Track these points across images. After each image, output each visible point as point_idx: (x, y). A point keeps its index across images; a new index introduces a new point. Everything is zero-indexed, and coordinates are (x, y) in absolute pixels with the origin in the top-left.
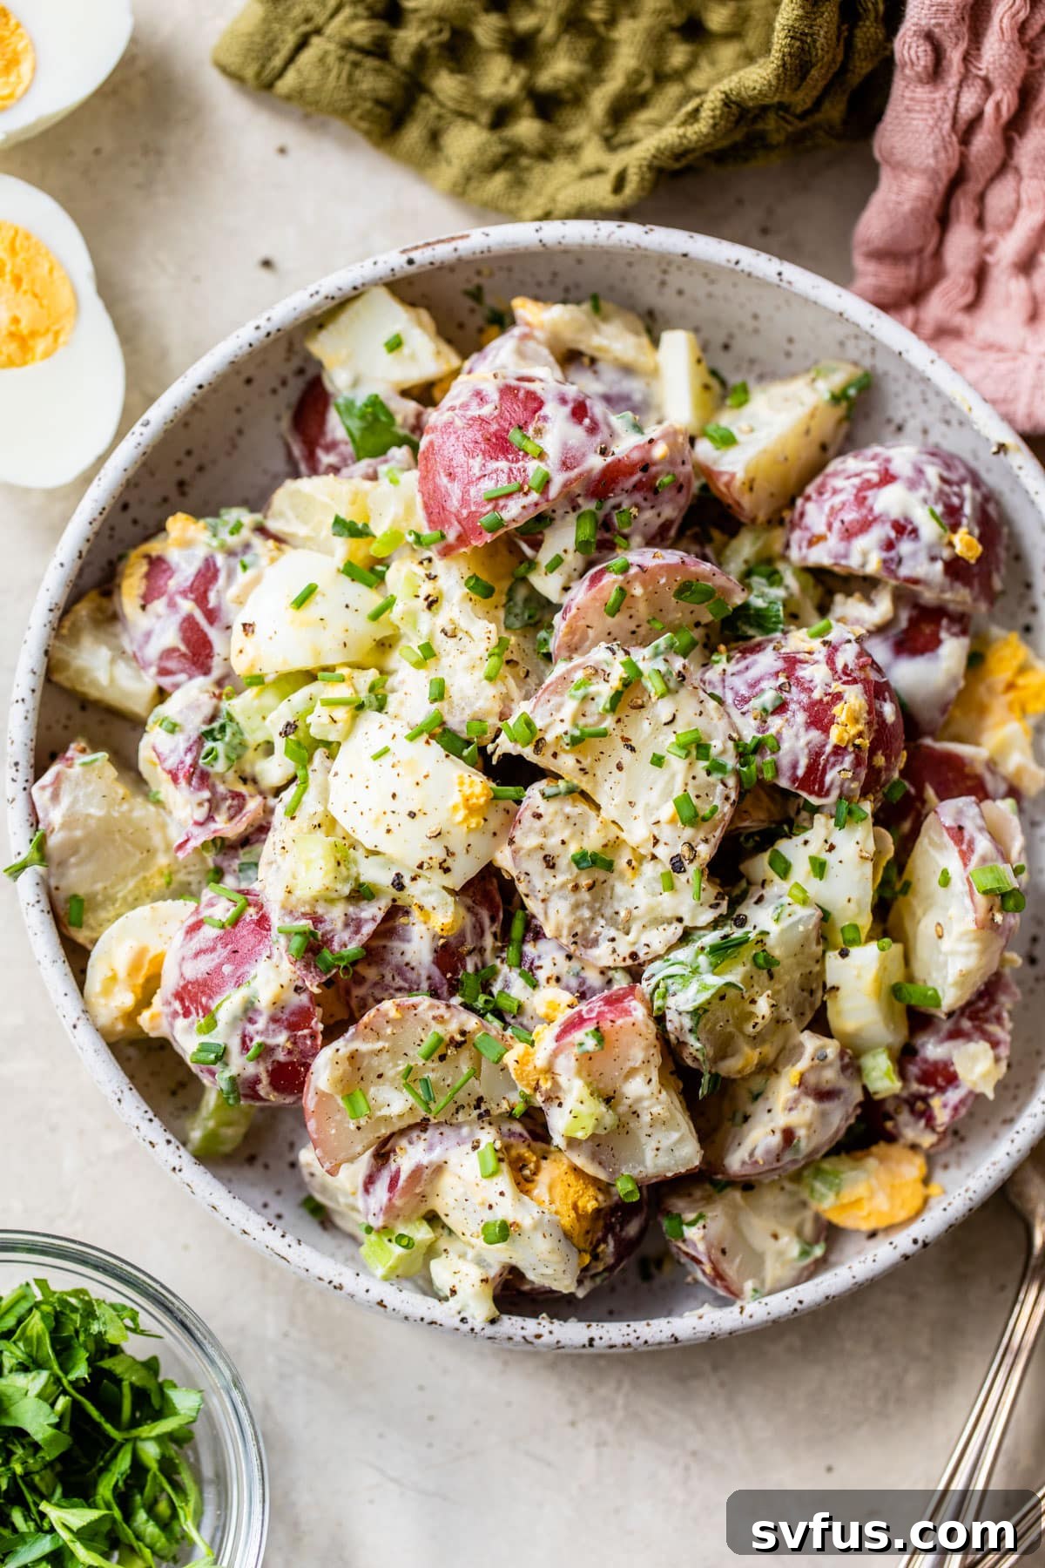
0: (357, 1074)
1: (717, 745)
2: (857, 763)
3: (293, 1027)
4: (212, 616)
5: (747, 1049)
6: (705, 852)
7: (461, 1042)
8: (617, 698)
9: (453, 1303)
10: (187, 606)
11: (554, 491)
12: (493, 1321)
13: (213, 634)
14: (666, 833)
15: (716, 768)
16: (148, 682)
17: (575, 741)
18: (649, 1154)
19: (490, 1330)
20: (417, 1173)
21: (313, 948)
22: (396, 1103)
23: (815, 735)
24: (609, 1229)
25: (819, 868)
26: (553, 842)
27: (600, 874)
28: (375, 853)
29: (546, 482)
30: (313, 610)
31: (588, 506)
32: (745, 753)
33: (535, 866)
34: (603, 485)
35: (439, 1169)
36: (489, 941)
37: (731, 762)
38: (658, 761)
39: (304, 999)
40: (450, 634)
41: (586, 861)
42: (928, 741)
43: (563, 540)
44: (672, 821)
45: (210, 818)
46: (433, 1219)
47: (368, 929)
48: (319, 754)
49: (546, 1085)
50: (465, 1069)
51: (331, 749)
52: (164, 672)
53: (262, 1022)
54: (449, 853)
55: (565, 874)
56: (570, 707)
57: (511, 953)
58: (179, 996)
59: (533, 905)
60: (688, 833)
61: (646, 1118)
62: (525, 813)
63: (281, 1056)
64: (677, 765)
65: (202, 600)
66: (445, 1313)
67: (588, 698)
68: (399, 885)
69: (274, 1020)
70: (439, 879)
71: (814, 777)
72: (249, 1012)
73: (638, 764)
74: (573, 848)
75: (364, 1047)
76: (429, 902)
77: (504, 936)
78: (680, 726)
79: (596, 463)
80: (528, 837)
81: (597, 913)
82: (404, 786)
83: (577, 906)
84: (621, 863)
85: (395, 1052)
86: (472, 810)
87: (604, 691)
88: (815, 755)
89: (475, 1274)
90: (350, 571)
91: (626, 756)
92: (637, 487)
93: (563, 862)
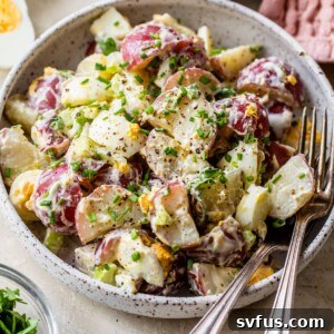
0: (92, 208)
1: (210, 114)
2: (254, 122)
3: (72, 194)
4: (56, 91)
5: (217, 210)
6: (207, 147)
7: (126, 198)
8: (179, 100)
9: (123, 288)
10: (49, 88)
11: (162, 47)
12: (135, 293)
13: (57, 96)
14: (194, 142)
15: (210, 121)
16: (36, 112)
17: (167, 114)
18: (183, 236)
19: (134, 297)
20: (111, 241)
21: (80, 170)
22: (104, 218)
23: (240, 113)
24: (173, 268)
25: (240, 157)
26: (159, 145)
27: (173, 158)
28: (102, 146)
29: (160, 45)
30: (87, 85)
31: (173, 55)
32: (219, 117)
33: (152, 153)
34: (178, 48)
35: (118, 241)
36: (137, 179)
37: (215, 120)
38: (192, 120)
39: (77, 184)
40: (129, 89)
41: (168, 152)
42: (277, 143)
43: (165, 68)
44: (196, 137)
45: (52, 143)
46: (117, 263)
47: (99, 167)
48: (87, 124)
49: (151, 208)
50: (127, 208)
51: (90, 121)
52: (41, 109)
53: (63, 192)
54: (126, 145)
55: (162, 155)
56: (165, 104)
57: (144, 182)
58: (38, 191)
59: (151, 166)
60: (201, 141)
61: (183, 223)
62: (150, 137)
63: (69, 205)
64: (198, 120)
65: (53, 87)
66: (120, 291)
67: (170, 102)
68: (109, 154)
69: (67, 191)
70: (122, 153)
71: (239, 125)
72: (59, 189)
73: (186, 122)
74: (165, 148)
75: (95, 199)
76: (119, 160)
77: (143, 178)
78: (199, 109)
79: (176, 41)
80: (150, 143)
81: (172, 170)
82: (112, 126)
83: (165, 167)
84: (180, 155)
85: (105, 202)
86: (134, 134)
87: (175, 99)
88: (240, 118)
89: (130, 278)
90: (100, 79)
91: (182, 120)
92: (188, 51)
93: (162, 152)
